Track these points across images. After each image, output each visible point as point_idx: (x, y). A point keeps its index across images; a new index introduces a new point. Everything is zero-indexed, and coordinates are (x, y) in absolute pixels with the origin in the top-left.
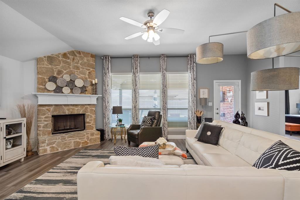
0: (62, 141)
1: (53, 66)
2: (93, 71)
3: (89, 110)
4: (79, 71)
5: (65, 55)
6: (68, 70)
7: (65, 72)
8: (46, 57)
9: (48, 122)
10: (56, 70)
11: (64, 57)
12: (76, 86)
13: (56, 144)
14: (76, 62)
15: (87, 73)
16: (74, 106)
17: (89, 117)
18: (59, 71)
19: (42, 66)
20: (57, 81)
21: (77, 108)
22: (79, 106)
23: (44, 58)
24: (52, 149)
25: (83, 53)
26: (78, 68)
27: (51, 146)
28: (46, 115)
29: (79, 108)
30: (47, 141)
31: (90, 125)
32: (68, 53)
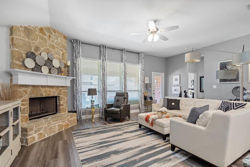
0: (48, 126)
1: (30, 40)
2: (66, 52)
3: (63, 93)
4: (54, 50)
5: (41, 30)
6: (44, 48)
7: (42, 49)
8: (22, 27)
9: (25, 106)
10: (33, 45)
11: (40, 32)
12: (53, 67)
13: (43, 130)
14: (52, 40)
15: (61, 54)
16: (50, 88)
17: (63, 99)
18: (36, 47)
19: (19, 38)
20: (36, 58)
21: (52, 90)
22: (55, 88)
23: (21, 29)
24: (40, 137)
25: (58, 32)
26: (53, 47)
27: (39, 133)
28: (23, 98)
29: (54, 90)
30: (34, 128)
31: (64, 108)
32: (44, 29)
